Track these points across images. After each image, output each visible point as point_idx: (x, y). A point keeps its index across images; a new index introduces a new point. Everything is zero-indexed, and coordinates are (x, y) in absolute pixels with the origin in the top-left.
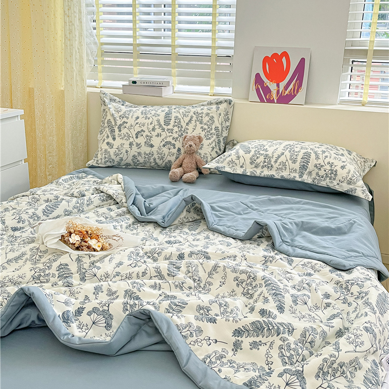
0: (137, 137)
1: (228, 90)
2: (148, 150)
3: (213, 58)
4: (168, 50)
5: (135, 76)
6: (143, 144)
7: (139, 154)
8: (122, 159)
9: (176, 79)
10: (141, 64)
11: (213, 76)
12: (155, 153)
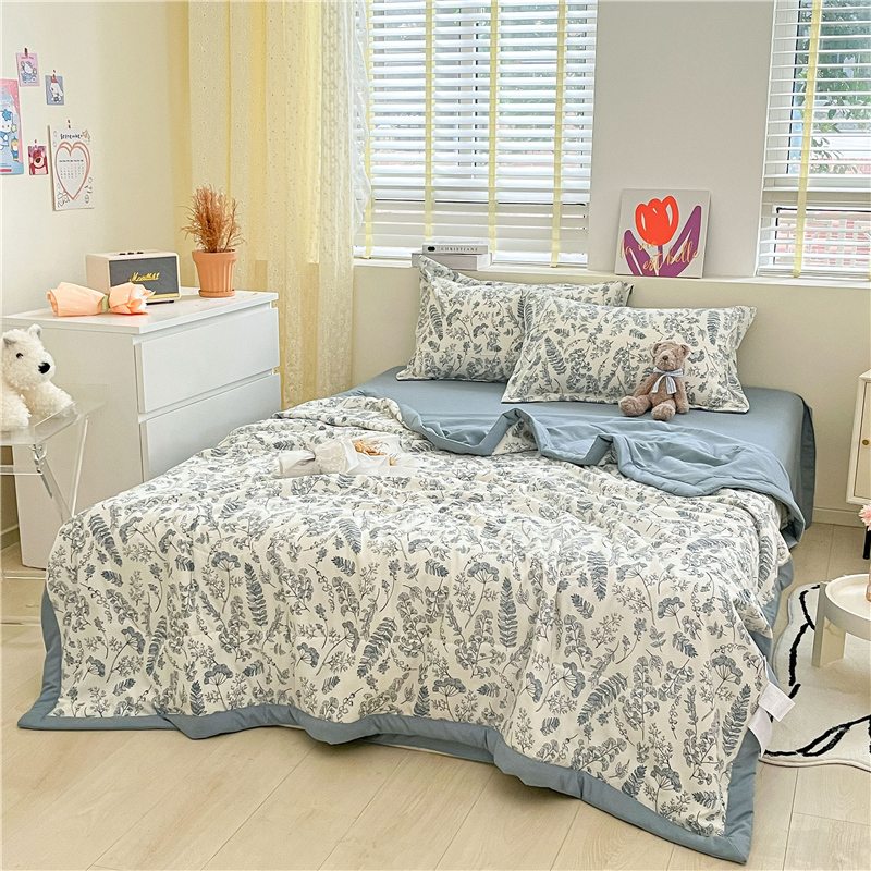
0: (475, 336)
1: (582, 258)
2: (492, 355)
3: (557, 208)
4: (484, 196)
5: (427, 238)
6: (484, 346)
7: (478, 361)
8: (451, 369)
9: (496, 242)
10: (438, 219)
11: (556, 235)
12: (503, 360)
